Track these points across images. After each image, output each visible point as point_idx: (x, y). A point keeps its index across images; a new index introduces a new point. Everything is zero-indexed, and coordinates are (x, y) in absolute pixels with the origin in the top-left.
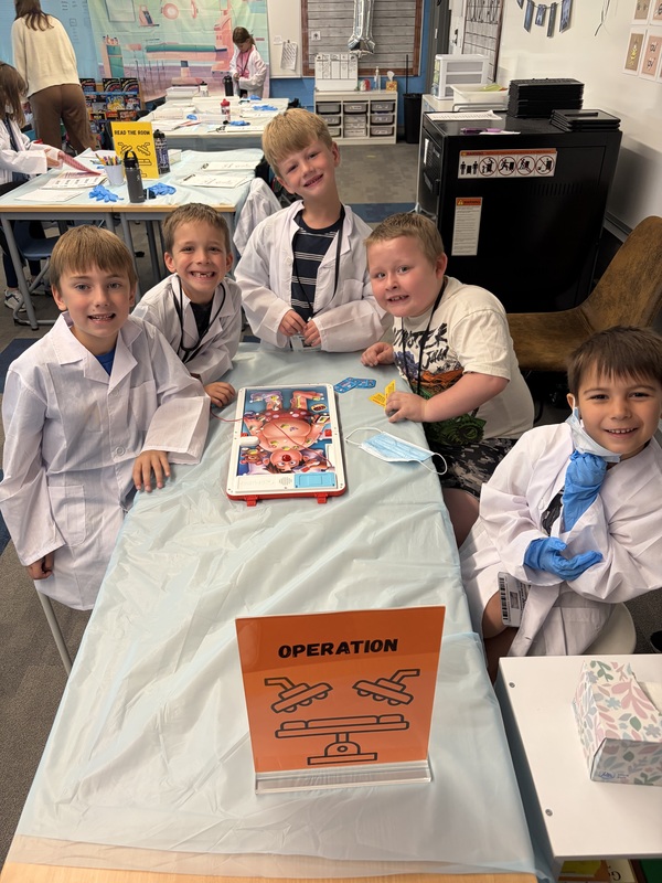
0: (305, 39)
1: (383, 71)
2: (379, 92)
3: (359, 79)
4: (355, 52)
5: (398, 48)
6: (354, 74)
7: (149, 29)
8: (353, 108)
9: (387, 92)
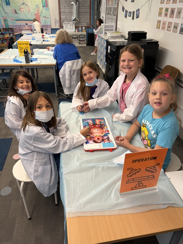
0: (60, 18)
1: (82, 27)
2: (81, 32)
3: (75, 29)
4: (74, 21)
5: (85, 21)
6: (74, 28)
7: (16, 15)
8: (74, 37)
9: (83, 32)
